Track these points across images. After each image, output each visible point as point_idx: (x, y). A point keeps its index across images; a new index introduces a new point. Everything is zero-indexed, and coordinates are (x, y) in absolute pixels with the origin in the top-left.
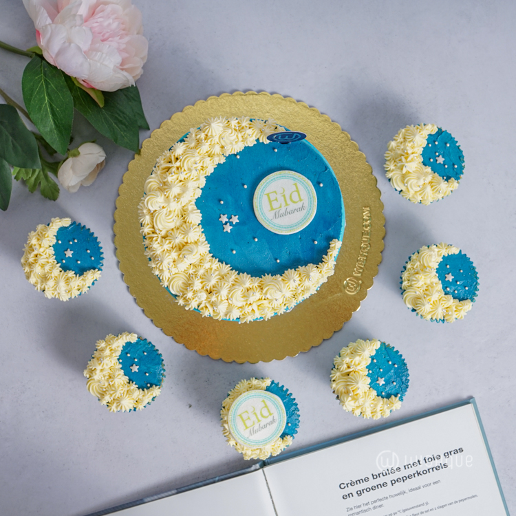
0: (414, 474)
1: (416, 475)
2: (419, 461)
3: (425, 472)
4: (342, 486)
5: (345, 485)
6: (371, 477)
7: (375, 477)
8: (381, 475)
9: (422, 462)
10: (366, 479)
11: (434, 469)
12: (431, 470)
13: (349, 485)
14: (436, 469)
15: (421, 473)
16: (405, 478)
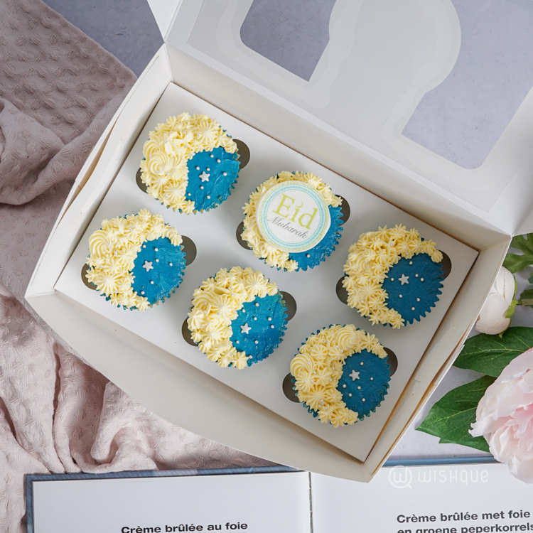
0: (492, 528)
1: (494, 529)
2: (502, 513)
3: (506, 528)
4: (401, 519)
5: (405, 519)
6: (438, 518)
7: (444, 518)
8: (452, 518)
9: (506, 515)
10: (433, 519)
11: (518, 528)
12: (514, 528)
13: (410, 520)
14: (521, 528)
15: (501, 528)
16: (479, 530)
